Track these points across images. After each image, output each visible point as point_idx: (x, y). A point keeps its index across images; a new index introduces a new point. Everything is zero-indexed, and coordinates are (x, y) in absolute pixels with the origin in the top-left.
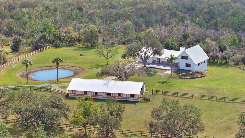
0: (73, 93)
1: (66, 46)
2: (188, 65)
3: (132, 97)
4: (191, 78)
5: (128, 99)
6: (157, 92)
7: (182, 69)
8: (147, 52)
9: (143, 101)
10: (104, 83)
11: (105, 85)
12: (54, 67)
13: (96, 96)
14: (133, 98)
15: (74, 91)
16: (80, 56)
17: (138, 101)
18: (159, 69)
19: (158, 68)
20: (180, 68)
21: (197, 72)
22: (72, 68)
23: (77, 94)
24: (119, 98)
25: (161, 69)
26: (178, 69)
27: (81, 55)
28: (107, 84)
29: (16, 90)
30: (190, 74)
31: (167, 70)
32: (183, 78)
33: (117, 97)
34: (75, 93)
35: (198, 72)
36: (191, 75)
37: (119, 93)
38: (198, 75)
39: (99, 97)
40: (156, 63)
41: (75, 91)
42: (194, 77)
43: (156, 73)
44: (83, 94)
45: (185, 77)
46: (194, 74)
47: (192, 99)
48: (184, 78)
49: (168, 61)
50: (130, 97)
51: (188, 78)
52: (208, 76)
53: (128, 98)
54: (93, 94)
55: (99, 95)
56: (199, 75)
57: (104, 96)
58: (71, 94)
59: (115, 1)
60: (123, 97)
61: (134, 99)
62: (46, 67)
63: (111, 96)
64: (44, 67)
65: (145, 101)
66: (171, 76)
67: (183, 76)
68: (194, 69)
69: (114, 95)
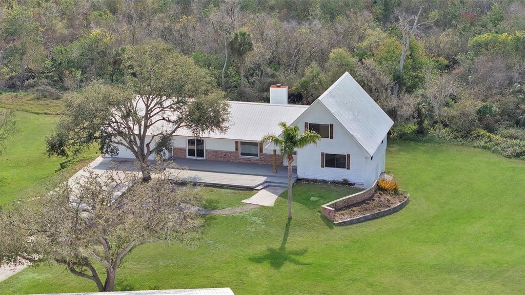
4: (367, 219)
7: (308, 180)
8: (154, 119)
19: (207, 181)
20: (301, 174)
21: (380, 188)
25: (221, 186)
30: (360, 200)
31: (251, 190)
32: (340, 224)
35: (382, 185)
36: (364, 206)
38: (388, 201)
40: (185, 159)
42: (376, 211)
43: (214, 208)
45: (347, 218)
46: (371, 198)
48: (345, 224)
49: (237, 149)
51: (359, 221)
56: (388, 197)
66: (289, 217)
67: (338, 215)
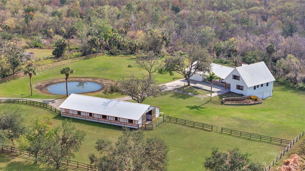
0: (65, 112)
1: (124, 54)
2: (239, 87)
3: (131, 123)
4: (237, 105)
5: (126, 125)
6: (171, 119)
7: (232, 92)
9: (144, 129)
10: (104, 103)
11: (104, 105)
12: (85, 78)
13: (90, 118)
14: (131, 125)
15: (66, 110)
16: (128, 68)
17: (137, 128)
18: (204, 90)
19: (204, 88)
20: (231, 90)
21: (250, 98)
22: (105, 81)
23: (70, 114)
24: (116, 122)
26: (227, 92)
27: (129, 66)
28: (106, 104)
29: (10, 103)
31: (213, 92)
32: (226, 104)
33: (114, 121)
34: (68, 112)
35: (252, 97)
36: (239, 101)
37: (115, 116)
39: (94, 119)
40: (206, 82)
41: (68, 110)
42: (242, 103)
43: (196, 95)
44: (76, 115)
45: (230, 103)
46: (244, 100)
47: (210, 131)
48: (228, 105)
49: (220, 81)
50: (128, 122)
51: (234, 105)
52: (265, 104)
53: (126, 123)
54: (87, 116)
55: (93, 117)
56: (250, 101)
57: (99, 119)
58: (63, 113)
59: (226, 2)
60: (121, 122)
61: (133, 125)
62: (75, 78)
63: (107, 120)
64: (73, 78)
65: (146, 129)
66: (211, 100)
67: (227, 102)
68: (247, 93)
69: (110, 119)
